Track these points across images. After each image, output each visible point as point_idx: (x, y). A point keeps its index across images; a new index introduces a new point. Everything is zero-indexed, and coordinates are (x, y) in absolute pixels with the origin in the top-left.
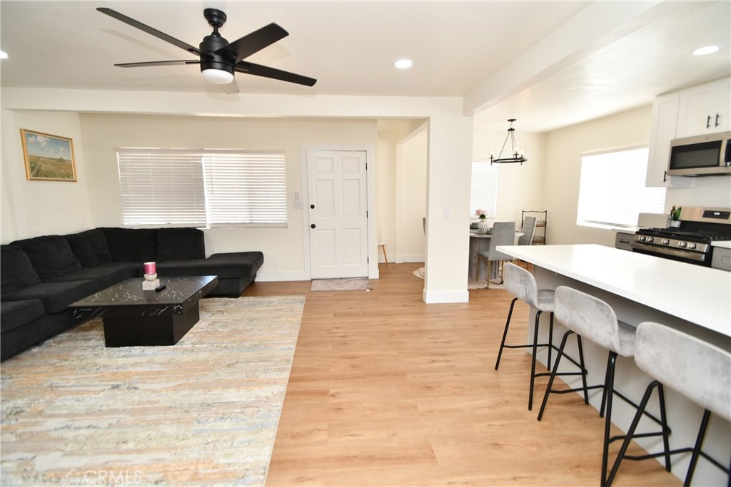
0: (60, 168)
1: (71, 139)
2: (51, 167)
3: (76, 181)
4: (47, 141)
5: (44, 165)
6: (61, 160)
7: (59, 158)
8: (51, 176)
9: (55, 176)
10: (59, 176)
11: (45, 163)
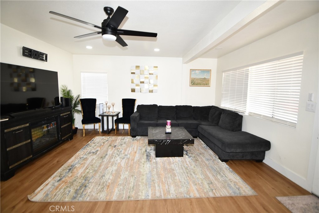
0: (203, 82)
1: (211, 70)
2: (199, 81)
3: (210, 86)
4: (199, 72)
5: (197, 81)
6: (205, 78)
7: (204, 78)
8: (199, 85)
9: (201, 85)
10: (202, 85)
11: (197, 80)
